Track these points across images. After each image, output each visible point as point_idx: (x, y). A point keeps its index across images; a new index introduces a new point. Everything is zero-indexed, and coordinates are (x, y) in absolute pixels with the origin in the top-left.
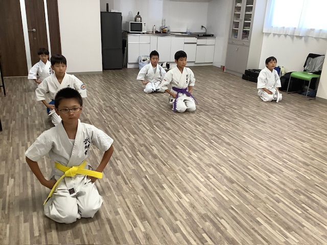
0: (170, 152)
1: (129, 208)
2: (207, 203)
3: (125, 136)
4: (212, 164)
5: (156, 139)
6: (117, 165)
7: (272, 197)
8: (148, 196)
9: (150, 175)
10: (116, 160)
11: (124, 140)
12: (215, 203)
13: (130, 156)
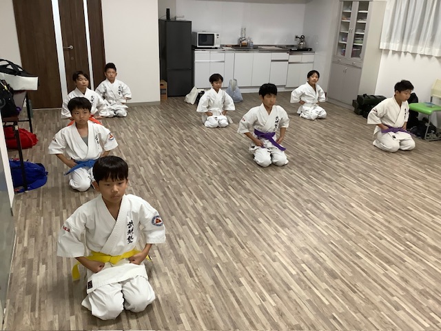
0: (250, 227)
1: (194, 314)
2: (299, 309)
3: (191, 202)
4: (308, 247)
5: (231, 207)
6: (180, 247)
7: (389, 301)
8: (221, 296)
9: (223, 264)
10: (178, 239)
11: (189, 208)
12: (310, 308)
13: (197, 233)
